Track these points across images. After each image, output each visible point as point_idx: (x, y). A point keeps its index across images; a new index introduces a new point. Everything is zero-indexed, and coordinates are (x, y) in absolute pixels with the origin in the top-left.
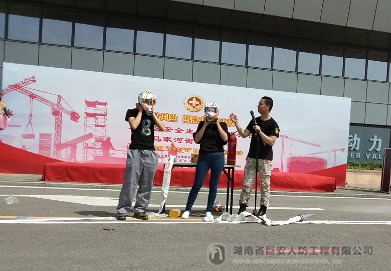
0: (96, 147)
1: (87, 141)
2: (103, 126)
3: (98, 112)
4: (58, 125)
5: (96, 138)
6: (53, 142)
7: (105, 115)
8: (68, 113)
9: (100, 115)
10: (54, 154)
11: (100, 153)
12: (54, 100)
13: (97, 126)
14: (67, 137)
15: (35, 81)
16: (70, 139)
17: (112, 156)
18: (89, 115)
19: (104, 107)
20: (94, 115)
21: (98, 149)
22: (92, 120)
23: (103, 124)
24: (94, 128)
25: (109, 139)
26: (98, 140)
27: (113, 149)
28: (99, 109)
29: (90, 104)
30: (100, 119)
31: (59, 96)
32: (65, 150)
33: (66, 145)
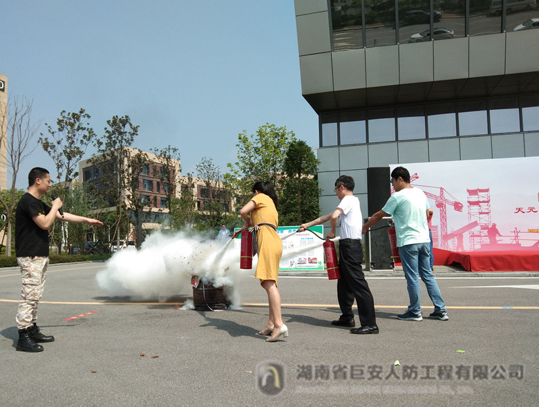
0: (482, 235)
1: (472, 230)
2: (487, 213)
3: (481, 200)
4: (443, 217)
5: (481, 226)
6: (439, 233)
7: (488, 202)
8: (451, 204)
9: (484, 202)
10: (442, 245)
11: (487, 240)
12: (438, 193)
13: (481, 213)
14: (453, 226)
15: (417, 178)
16: (456, 229)
17: (499, 242)
18: (472, 203)
19: (486, 193)
20: (477, 203)
21: (485, 236)
22: (475, 208)
23: (487, 211)
24: (478, 216)
25: (494, 225)
26: (484, 228)
27: (500, 236)
28: (482, 196)
29: (472, 192)
30: (484, 207)
31: (441, 188)
32: (452, 240)
33: (452, 235)
